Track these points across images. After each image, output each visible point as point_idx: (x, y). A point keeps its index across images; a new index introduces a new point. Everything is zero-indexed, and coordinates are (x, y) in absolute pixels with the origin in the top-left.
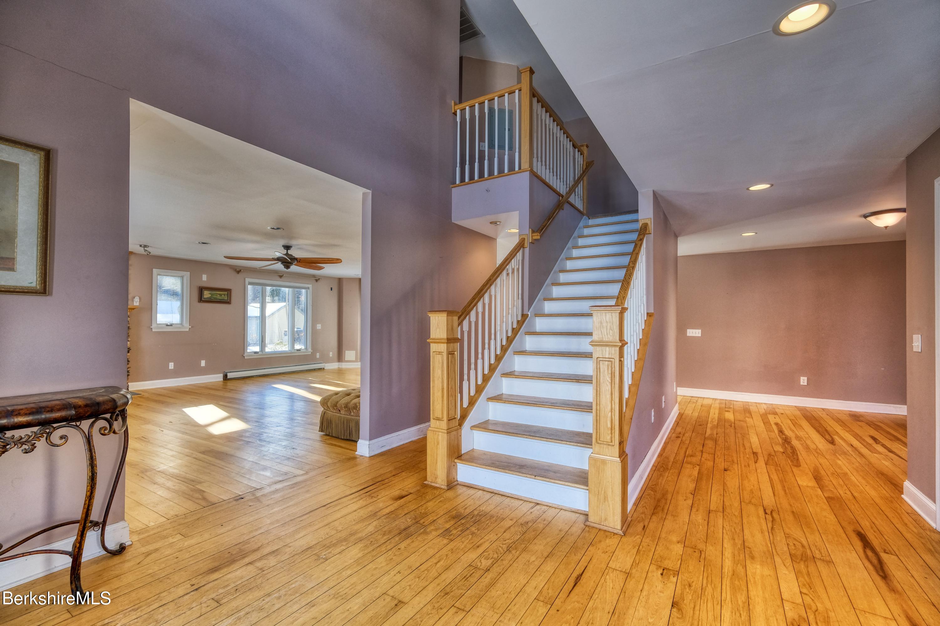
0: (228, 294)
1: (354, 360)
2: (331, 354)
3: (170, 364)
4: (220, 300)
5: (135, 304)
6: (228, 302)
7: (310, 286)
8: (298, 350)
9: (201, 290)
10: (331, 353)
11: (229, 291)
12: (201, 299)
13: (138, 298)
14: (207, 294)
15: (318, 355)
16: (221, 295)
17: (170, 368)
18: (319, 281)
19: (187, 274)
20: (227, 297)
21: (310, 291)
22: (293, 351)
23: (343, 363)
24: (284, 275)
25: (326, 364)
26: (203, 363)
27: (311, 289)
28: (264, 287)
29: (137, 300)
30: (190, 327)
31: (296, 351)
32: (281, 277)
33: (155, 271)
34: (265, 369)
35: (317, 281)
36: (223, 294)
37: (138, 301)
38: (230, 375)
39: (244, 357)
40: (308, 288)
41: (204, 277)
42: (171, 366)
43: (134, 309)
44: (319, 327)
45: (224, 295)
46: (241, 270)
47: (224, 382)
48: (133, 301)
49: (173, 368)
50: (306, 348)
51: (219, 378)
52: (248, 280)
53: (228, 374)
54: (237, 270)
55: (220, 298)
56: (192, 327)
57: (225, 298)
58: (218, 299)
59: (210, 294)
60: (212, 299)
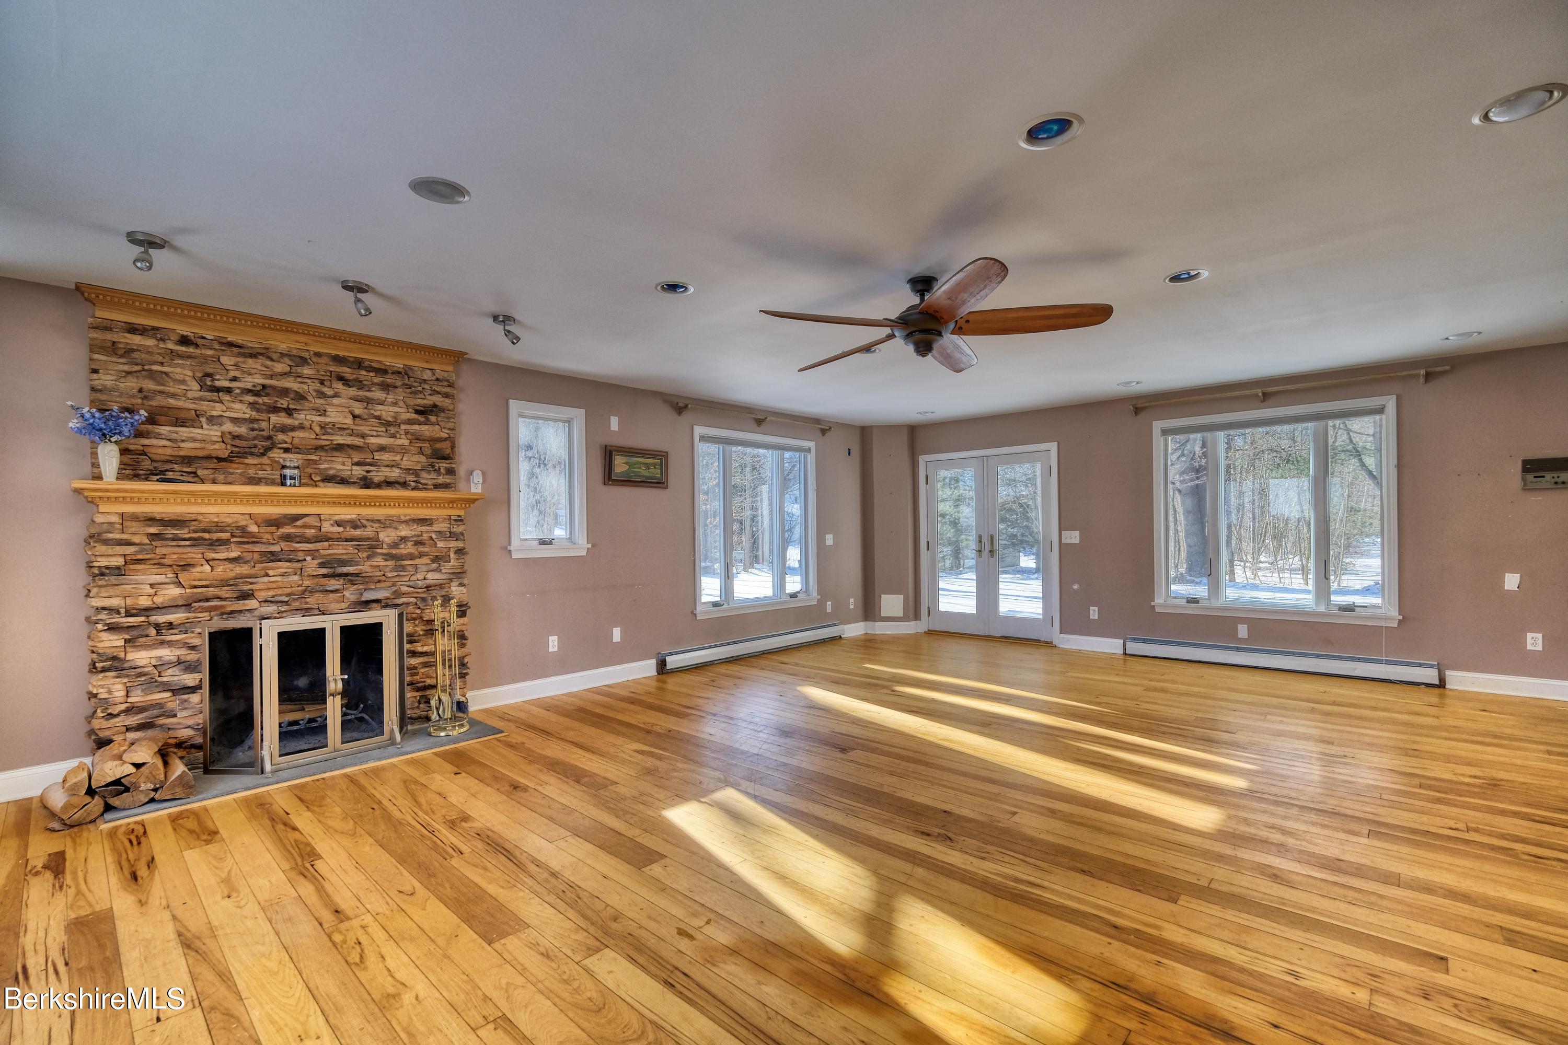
0: (661, 465)
1: (901, 614)
2: (851, 603)
3: (551, 638)
4: (647, 477)
5: (473, 490)
6: (659, 483)
7: (812, 444)
8: (793, 595)
10: (852, 600)
11: (663, 458)
12: (609, 478)
13: (479, 473)
14: (620, 465)
15: (830, 607)
16: (647, 466)
17: (551, 650)
18: (828, 434)
19: (578, 415)
20: (659, 471)
21: (811, 458)
22: (784, 598)
23: (877, 624)
24: (768, 419)
25: (846, 627)
26: (616, 635)
27: (813, 451)
28: (727, 447)
29: (477, 477)
30: (590, 546)
31: (788, 598)
32: (759, 422)
33: (515, 406)
34: (734, 643)
35: (823, 432)
36: (652, 464)
37: (481, 481)
38: (673, 662)
39: (695, 615)
40: (809, 450)
41: (614, 423)
42: (553, 643)
43: (474, 501)
44: (829, 540)
45: (654, 465)
46: (686, 406)
47: (658, 681)
48: (468, 481)
49: (556, 649)
50: (806, 590)
51: (646, 669)
52: (699, 430)
53: (668, 659)
54: (680, 405)
55: (646, 473)
56: (592, 546)
57: (657, 473)
58: (644, 476)
59: (626, 463)
60: (631, 477)
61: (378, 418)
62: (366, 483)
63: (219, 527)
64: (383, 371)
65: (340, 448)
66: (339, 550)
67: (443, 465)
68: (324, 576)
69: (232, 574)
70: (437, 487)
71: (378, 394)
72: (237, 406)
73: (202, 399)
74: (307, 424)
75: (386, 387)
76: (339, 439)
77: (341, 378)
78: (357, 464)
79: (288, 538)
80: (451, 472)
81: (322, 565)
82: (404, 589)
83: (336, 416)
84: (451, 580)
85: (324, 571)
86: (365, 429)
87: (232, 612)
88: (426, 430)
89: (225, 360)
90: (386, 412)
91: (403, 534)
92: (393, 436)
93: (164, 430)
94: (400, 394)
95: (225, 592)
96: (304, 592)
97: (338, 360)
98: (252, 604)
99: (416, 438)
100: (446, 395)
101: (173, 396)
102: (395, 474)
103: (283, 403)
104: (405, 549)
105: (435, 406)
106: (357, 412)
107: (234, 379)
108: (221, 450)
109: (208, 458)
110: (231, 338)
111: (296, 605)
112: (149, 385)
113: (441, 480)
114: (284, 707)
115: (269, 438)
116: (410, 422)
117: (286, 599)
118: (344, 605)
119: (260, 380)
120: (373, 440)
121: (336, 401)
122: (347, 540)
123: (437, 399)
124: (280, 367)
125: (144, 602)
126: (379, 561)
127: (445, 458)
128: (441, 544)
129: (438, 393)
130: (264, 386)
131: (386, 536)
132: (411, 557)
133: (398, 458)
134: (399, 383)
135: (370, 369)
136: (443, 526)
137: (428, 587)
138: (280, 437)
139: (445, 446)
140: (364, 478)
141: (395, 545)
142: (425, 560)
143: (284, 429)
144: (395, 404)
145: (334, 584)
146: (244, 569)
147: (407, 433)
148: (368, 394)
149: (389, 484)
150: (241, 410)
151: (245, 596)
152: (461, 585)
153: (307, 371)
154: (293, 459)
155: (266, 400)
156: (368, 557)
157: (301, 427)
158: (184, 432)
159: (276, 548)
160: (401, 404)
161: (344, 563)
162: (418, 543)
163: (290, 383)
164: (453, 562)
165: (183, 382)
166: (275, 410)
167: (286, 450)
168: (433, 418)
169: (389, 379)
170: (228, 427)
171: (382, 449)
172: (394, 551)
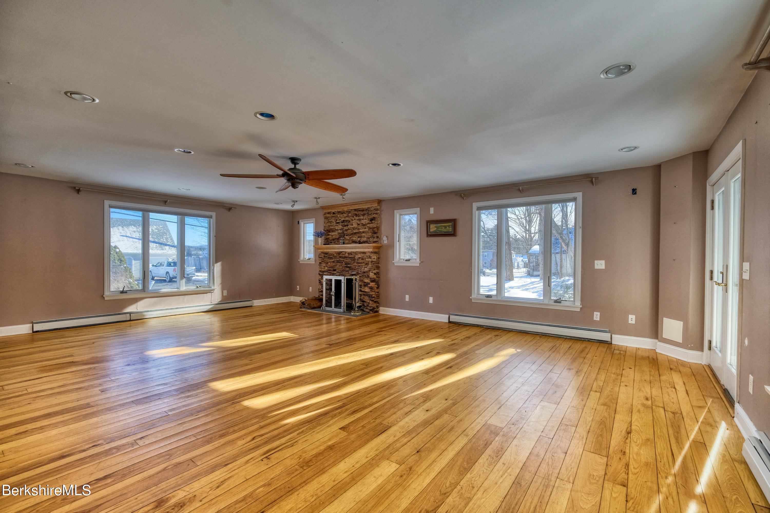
0: (452, 226)
1: (680, 340)
2: (632, 319)
3: (406, 296)
4: (445, 232)
5: (385, 243)
6: (453, 234)
7: (578, 195)
8: (558, 301)
9: (429, 223)
10: (632, 317)
11: (454, 222)
13: (385, 237)
14: (433, 228)
15: (597, 316)
16: (445, 227)
17: (406, 300)
18: (597, 183)
19: (418, 211)
20: (451, 229)
22: (548, 301)
23: (658, 343)
24: (527, 187)
25: (616, 336)
26: (431, 300)
27: (580, 200)
29: (385, 238)
30: (420, 262)
31: (552, 303)
32: (521, 191)
33: (396, 212)
34: (496, 319)
35: (592, 183)
36: (447, 226)
38: (453, 318)
39: (470, 299)
41: (432, 211)
42: (407, 298)
43: (384, 247)
44: (600, 265)
45: (449, 226)
46: (466, 195)
48: (383, 240)
49: (408, 300)
50: (573, 300)
51: (444, 318)
52: (475, 205)
53: (451, 317)
54: (462, 195)
55: (445, 230)
56: (422, 262)
57: (450, 229)
58: (443, 232)
59: (435, 227)
60: (437, 233)
61: (362, 224)
62: (360, 243)
63: (331, 254)
64: (363, 210)
65: (355, 233)
66: (348, 260)
67: (375, 235)
68: (346, 267)
69: (333, 265)
70: (374, 242)
71: (362, 217)
72: (340, 226)
73: (335, 226)
74: (350, 228)
75: (364, 215)
76: (354, 231)
77: (356, 215)
78: (358, 237)
79: (340, 257)
80: (378, 237)
81: (345, 264)
82: (359, 272)
83: (355, 225)
84: (370, 271)
85: (345, 266)
86: (360, 227)
87: (333, 274)
88: (371, 225)
89: (338, 216)
90: (363, 222)
91: (359, 256)
92: (365, 229)
93: (330, 233)
94: (366, 217)
95: (332, 269)
96: (343, 270)
97: (355, 210)
98: (335, 272)
99: (370, 228)
100: (376, 214)
101: (332, 226)
102: (365, 239)
103: (346, 224)
104: (360, 261)
105: (374, 218)
106: (359, 223)
107: (340, 220)
108: (337, 237)
109: (336, 239)
110: (339, 210)
111: (341, 273)
112: (329, 224)
113: (375, 240)
114: (347, 299)
115: (343, 233)
116: (368, 223)
117: (340, 272)
118: (349, 275)
119: (343, 219)
120: (360, 230)
121: (354, 221)
122: (350, 258)
123: (375, 216)
124: (345, 215)
125: (323, 270)
126: (355, 264)
127: (376, 233)
128: (367, 260)
129: (375, 213)
130: (344, 220)
131: (357, 257)
132: (361, 263)
133: (365, 235)
134: (366, 213)
135: (360, 211)
136: (368, 254)
137: (364, 272)
138: (345, 232)
139: (375, 229)
140: (359, 241)
141: (358, 260)
142: (363, 264)
143: (346, 230)
144: (366, 219)
145: (347, 269)
146: (334, 264)
147: (368, 227)
148: (360, 218)
149: (364, 242)
150: (340, 227)
151: (335, 270)
152: (372, 272)
153: (350, 215)
154: (347, 237)
155: (343, 224)
156: (354, 263)
157: (349, 229)
158: (333, 233)
159: (338, 260)
160: (367, 219)
161: (349, 264)
162: (362, 259)
163: (347, 219)
164: (370, 266)
165: (333, 223)
166: (345, 226)
167: (347, 235)
168: (373, 221)
169: (364, 212)
170: (339, 231)
171: (363, 232)
172: (358, 261)
